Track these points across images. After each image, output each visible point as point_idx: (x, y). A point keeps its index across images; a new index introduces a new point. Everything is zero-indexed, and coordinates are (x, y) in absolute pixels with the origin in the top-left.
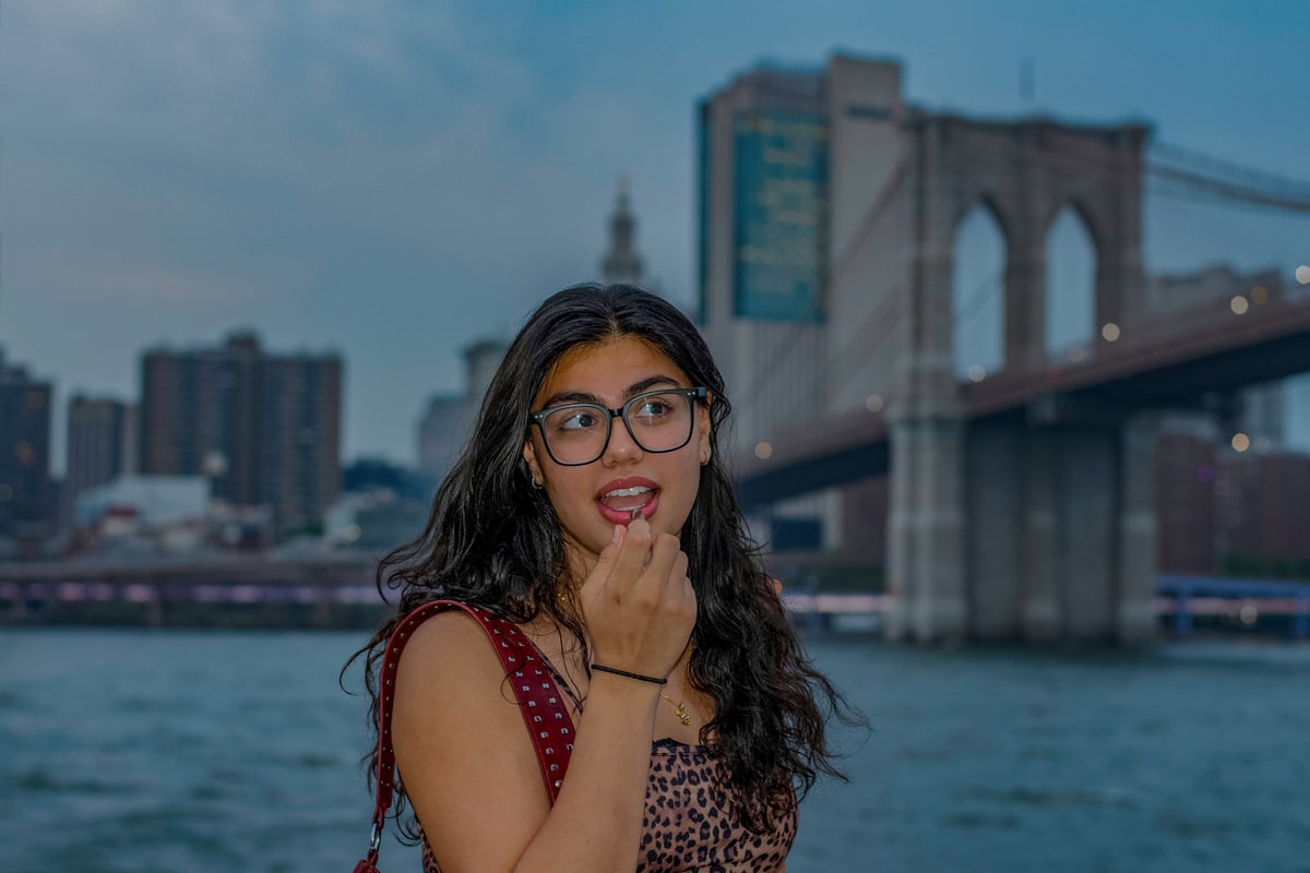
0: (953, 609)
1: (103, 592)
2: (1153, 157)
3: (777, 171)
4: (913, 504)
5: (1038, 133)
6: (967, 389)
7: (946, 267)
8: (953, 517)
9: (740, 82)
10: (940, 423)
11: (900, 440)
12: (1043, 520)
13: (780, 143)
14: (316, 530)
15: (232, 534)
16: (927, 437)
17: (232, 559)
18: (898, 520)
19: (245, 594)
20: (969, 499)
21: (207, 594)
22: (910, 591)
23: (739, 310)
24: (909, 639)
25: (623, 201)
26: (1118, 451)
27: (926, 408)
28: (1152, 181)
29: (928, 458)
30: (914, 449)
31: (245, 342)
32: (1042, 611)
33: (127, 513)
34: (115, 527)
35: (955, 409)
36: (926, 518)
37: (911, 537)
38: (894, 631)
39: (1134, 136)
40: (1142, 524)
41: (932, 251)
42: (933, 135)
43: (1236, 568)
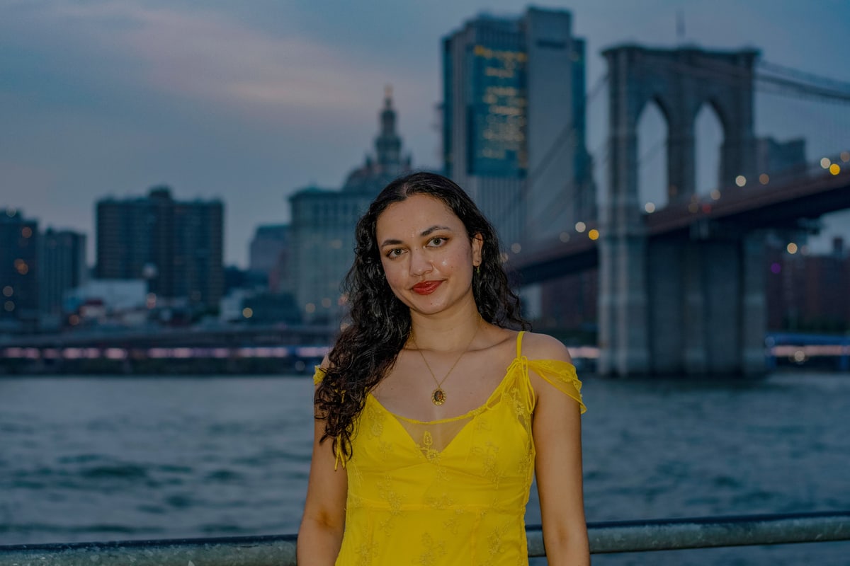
0: (641, 355)
1: (92, 353)
2: (760, 70)
3: (495, 82)
4: (614, 290)
5: (689, 56)
6: (646, 217)
7: (633, 141)
8: (640, 297)
9: (470, 25)
10: (630, 239)
11: (605, 250)
12: (695, 298)
13: (496, 64)
14: (215, 312)
15: (166, 315)
16: (622, 248)
17: (168, 331)
18: (604, 300)
19: (183, 353)
20: (650, 286)
21: (158, 353)
22: (613, 345)
23: (471, 170)
24: (613, 375)
25: (388, 102)
26: (741, 254)
27: (622, 230)
28: (759, 84)
29: (623, 261)
30: (614, 255)
31: (161, 194)
32: (695, 355)
33: (97, 303)
34: (90, 312)
35: (641, 231)
36: (622, 299)
37: (613, 310)
38: (603, 368)
39: (748, 57)
40: (756, 300)
41: (623, 131)
42: (623, 58)
43: (802, 327)
